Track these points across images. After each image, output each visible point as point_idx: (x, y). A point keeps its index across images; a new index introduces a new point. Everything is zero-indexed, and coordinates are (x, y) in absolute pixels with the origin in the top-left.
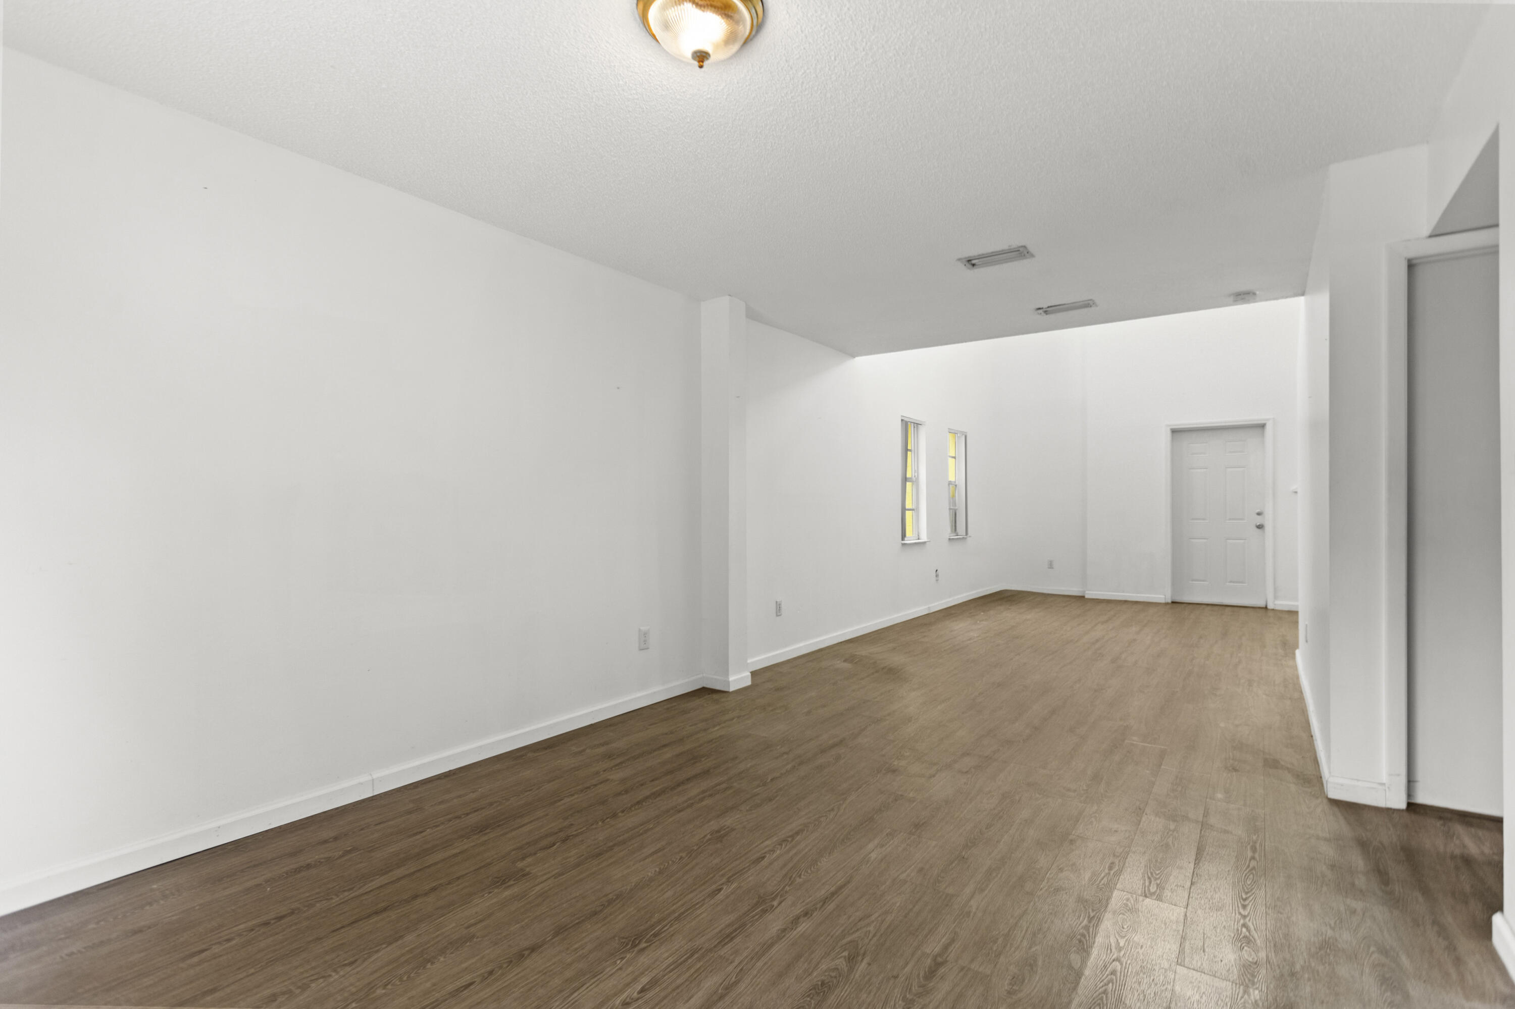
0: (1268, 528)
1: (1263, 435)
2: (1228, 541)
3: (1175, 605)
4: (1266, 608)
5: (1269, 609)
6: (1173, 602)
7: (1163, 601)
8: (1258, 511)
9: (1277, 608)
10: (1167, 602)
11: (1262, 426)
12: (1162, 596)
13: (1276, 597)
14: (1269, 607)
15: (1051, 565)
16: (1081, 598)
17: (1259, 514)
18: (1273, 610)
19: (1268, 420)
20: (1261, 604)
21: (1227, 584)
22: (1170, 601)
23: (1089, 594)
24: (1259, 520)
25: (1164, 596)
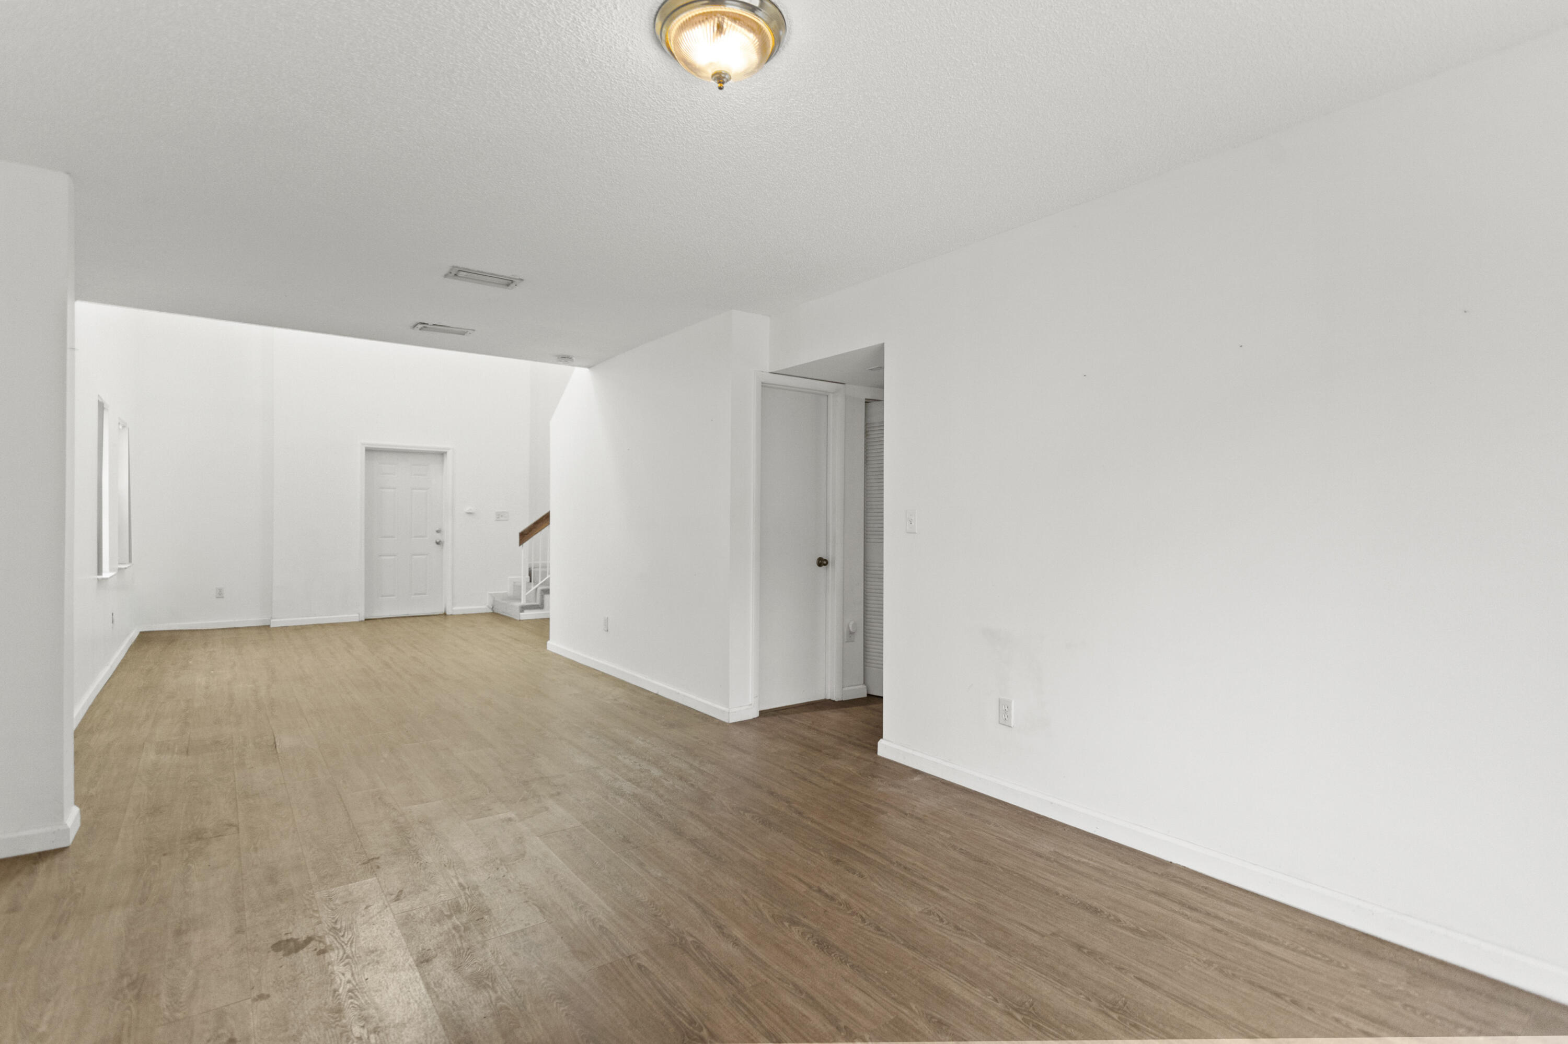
0: (448, 544)
1: (443, 461)
2: (415, 557)
3: (369, 623)
4: (445, 614)
5: (448, 615)
6: (366, 620)
7: (357, 620)
8: (437, 529)
9: (454, 613)
10: (360, 620)
11: (442, 454)
12: (354, 616)
13: (453, 604)
14: (448, 613)
15: (220, 594)
16: (267, 627)
17: (438, 532)
18: (451, 615)
19: (449, 449)
20: (440, 611)
21: (413, 596)
22: (363, 619)
23: (275, 623)
24: (438, 537)
25: (357, 615)
